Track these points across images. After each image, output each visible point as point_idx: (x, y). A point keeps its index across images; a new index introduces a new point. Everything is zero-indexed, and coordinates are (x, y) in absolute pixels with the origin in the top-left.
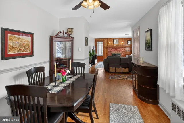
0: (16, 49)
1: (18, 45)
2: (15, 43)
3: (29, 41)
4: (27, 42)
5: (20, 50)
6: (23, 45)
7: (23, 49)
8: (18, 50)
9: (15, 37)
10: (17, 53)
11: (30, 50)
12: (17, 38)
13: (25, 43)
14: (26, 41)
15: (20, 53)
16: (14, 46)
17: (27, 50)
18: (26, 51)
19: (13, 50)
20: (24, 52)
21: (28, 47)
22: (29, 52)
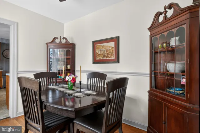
0: (101, 55)
1: (102, 52)
2: (100, 50)
3: (113, 47)
4: (110, 49)
5: (104, 56)
6: (107, 51)
7: (106, 55)
8: (103, 56)
9: (100, 46)
10: (101, 59)
11: (114, 56)
12: (101, 46)
13: (108, 49)
14: (109, 47)
15: (104, 59)
16: (100, 53)
17: (111, 56)
18: (109, 57)
19: (99, 56)
20: (108, 58)
21: (112, 53)
22: (113, 58)
